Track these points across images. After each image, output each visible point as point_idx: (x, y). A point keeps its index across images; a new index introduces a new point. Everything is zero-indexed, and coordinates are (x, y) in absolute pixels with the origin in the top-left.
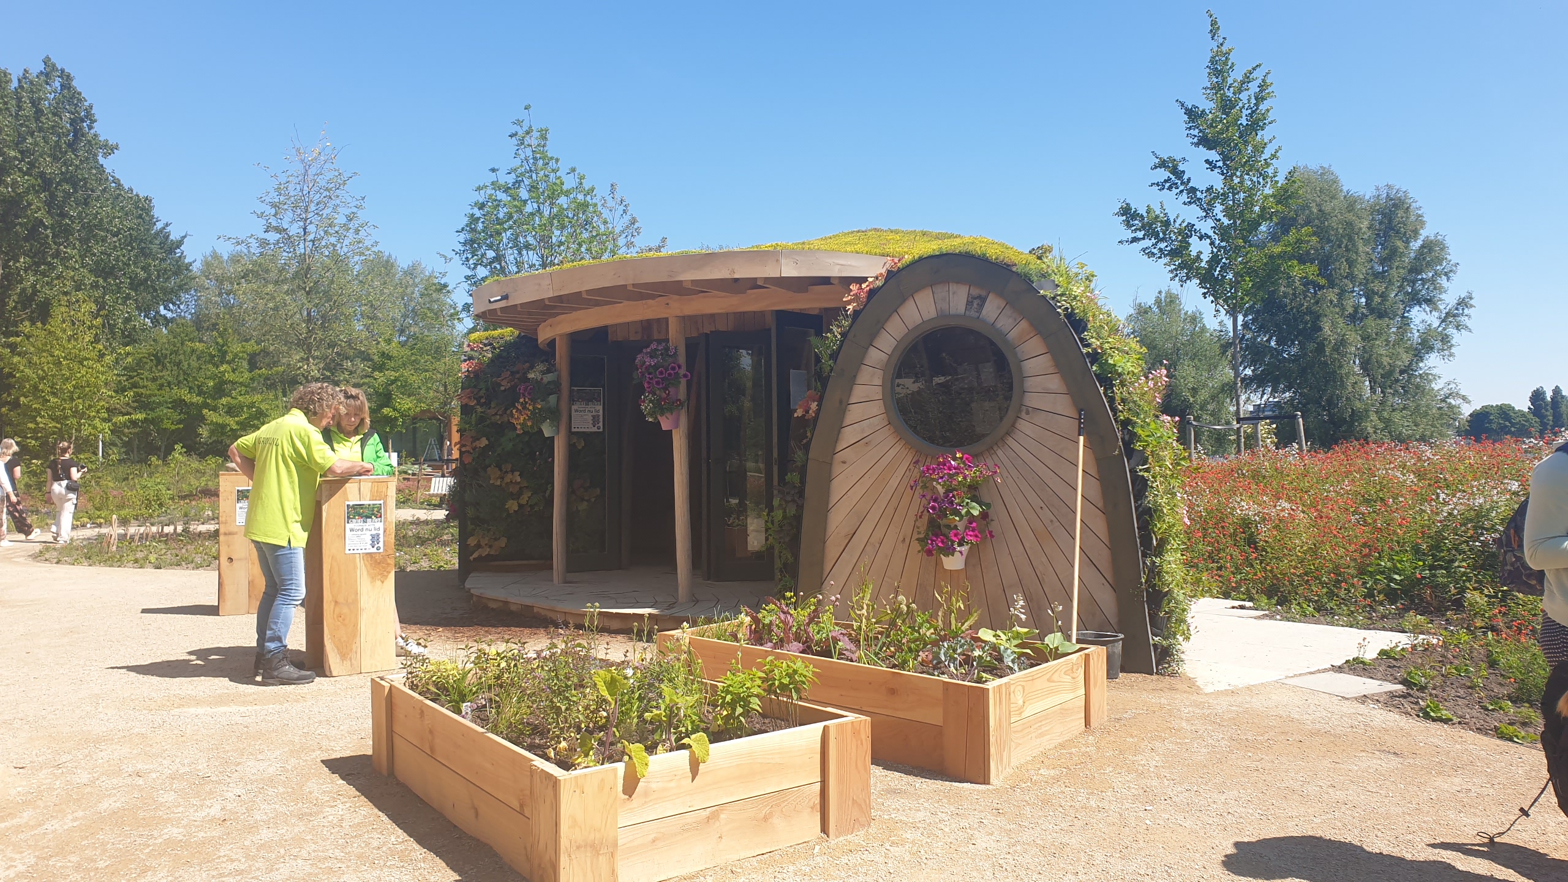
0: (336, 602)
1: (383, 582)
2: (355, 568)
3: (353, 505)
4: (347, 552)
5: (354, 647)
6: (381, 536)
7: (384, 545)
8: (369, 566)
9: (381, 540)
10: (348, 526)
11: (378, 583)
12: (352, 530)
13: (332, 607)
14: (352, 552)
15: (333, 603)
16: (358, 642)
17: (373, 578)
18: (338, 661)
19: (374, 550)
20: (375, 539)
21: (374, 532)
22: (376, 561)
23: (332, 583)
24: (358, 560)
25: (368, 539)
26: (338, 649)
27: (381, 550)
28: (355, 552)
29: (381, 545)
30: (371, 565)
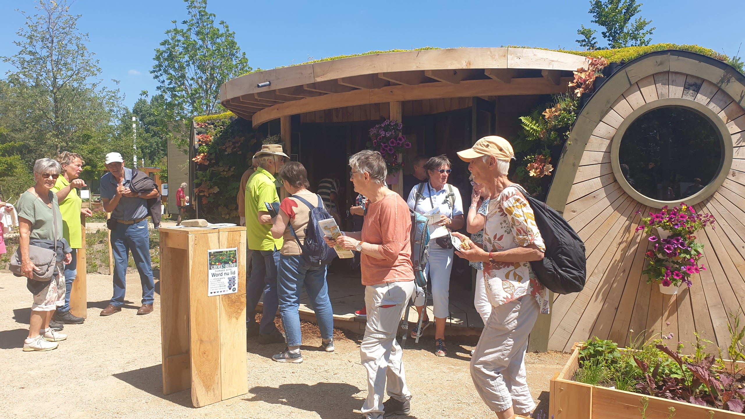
0: (201, 341)
1: (237, 319)
2: (216, 308)
3: (214, 253)
4: (209, 295)
5: (216, 378)
6: (236, 279)
7: (239, 287)
8: (227, 306)
9: (236, 282)
10: (211, 272)
11: (234, 320)
12: (213, 275)
13: (198, 345)
14: (213, 294)
15: (199, 342)
16: (219, 374)
17: (230, 317)
18: (204, 393)
19: (231, 291)
20: (231, 281)
21: (230, 276)
22: (232, 301)
23: (198, 324)
24: (218, 301)
25: (226, 281)
26: (204, 383)
27: (236, 291)
28: (216, 294)
29: (236, 286)
30: (228, 305)
